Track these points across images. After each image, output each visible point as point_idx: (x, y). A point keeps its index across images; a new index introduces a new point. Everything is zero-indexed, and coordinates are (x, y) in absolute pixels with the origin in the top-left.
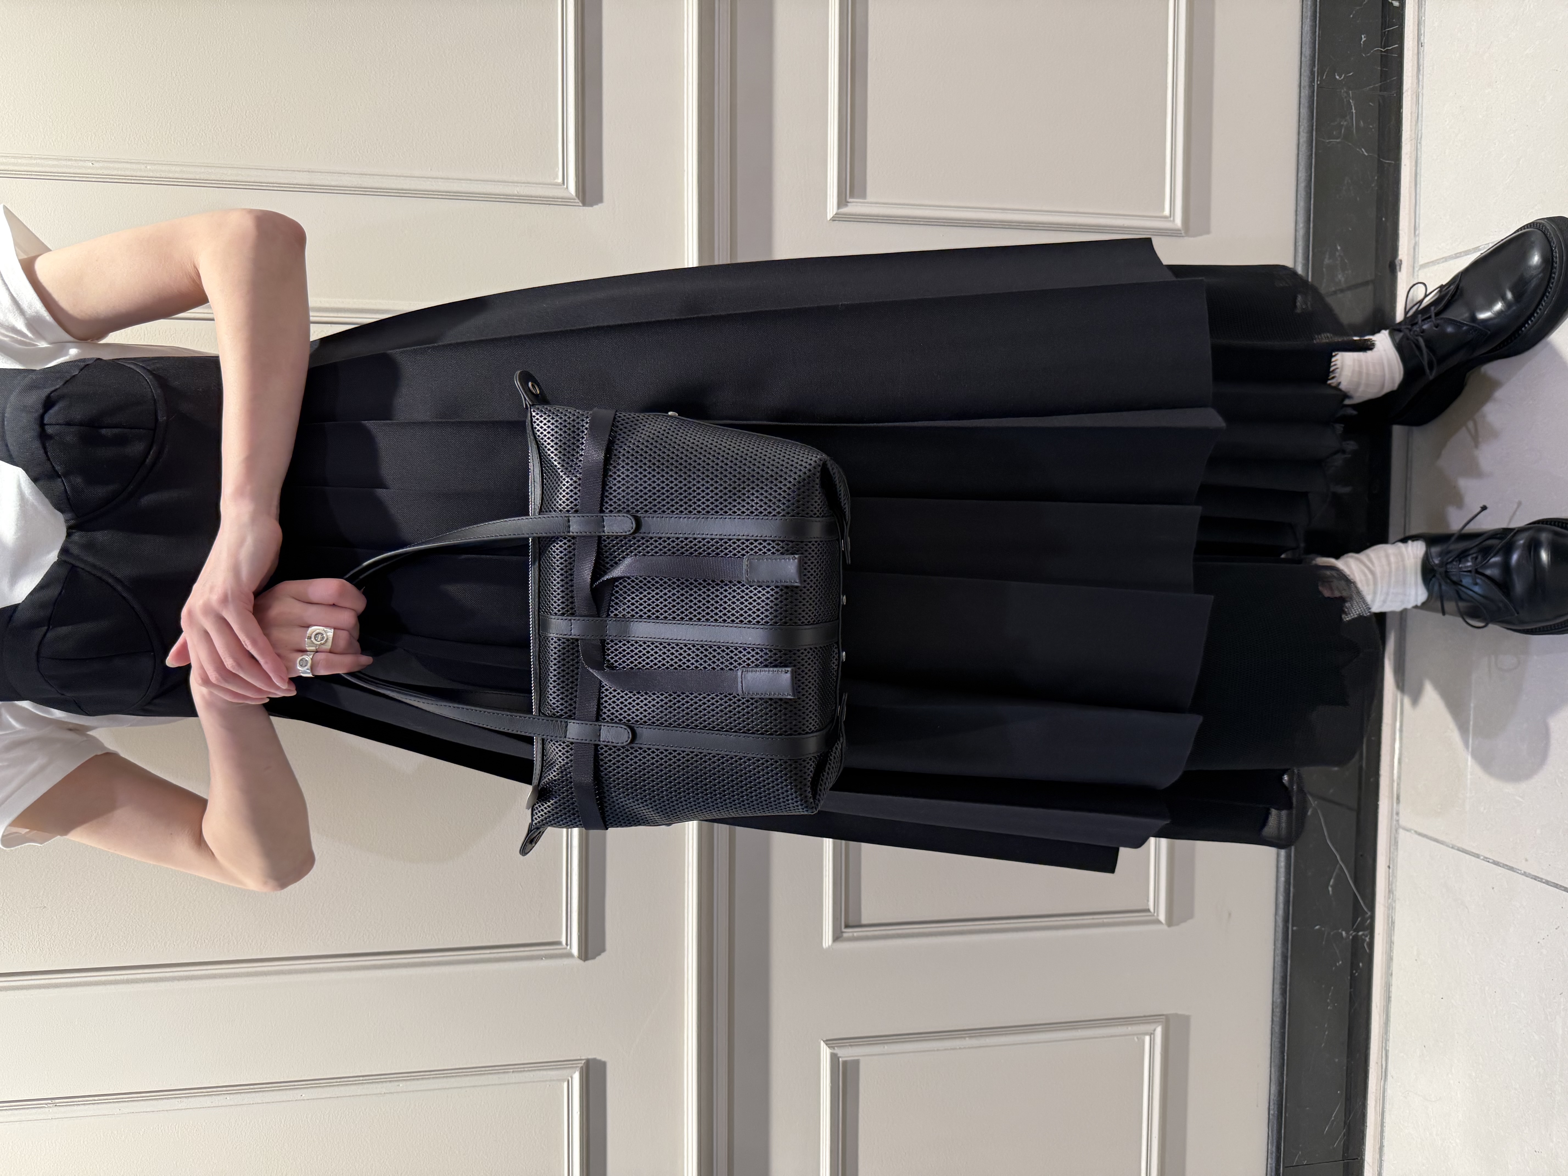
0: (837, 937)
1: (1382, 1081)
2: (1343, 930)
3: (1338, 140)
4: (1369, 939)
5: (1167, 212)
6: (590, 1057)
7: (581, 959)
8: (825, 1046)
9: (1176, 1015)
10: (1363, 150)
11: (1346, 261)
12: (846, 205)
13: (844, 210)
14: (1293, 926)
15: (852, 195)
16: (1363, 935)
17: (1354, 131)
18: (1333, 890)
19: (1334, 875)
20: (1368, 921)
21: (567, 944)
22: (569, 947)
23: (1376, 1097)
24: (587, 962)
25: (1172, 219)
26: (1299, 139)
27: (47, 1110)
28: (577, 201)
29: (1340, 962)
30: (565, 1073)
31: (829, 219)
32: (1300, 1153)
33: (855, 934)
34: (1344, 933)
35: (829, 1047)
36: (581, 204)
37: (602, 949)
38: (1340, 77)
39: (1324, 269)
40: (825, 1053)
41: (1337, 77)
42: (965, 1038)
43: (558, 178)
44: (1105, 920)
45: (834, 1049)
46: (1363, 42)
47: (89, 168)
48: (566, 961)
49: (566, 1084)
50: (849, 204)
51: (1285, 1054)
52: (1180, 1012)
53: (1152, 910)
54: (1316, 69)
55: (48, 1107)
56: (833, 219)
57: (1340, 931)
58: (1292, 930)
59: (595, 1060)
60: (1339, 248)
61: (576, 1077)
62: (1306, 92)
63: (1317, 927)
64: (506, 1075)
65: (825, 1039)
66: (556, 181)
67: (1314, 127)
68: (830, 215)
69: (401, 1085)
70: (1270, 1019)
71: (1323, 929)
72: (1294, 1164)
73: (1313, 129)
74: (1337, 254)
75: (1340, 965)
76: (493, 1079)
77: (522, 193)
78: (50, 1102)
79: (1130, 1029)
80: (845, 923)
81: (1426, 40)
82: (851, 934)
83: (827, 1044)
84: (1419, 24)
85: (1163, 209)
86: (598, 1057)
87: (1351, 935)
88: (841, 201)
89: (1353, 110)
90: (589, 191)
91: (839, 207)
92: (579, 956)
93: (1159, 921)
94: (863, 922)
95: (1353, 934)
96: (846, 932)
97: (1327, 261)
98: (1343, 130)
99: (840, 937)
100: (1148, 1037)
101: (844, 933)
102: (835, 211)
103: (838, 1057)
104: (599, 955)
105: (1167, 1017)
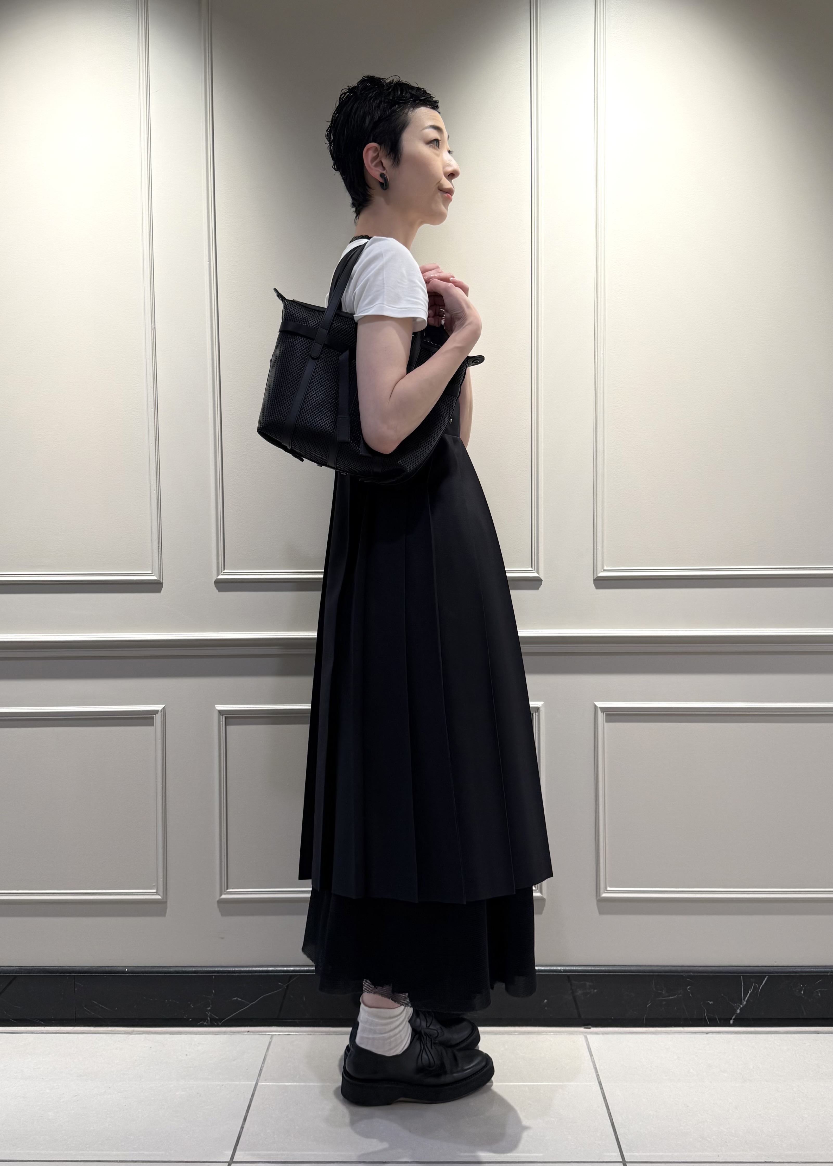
0: (221, 712)
1: (124, 1033)
2: (211, 1007)
3: (654, 989)
4: (205, 1025)
5: (609, 889)
6: (163, 584)
7: (216, 580)
8: (163, 707)
9: (166, 908)
11: (589, 995)
12: (602, 712)
13: (599, 710)
14: (215, 976)
15: (607, 715)
16: (208, 1020)
17: (660, 998)
18: (235, 1000)
19: (244, 1001)
21: (223, 573)
22: (222, 574)
23: (114, 1030)
24: (214, 583)
25: (606, 892)
26: (654, 966)
27: (150, 326)
28: (596, 577)
29: (192, 1007)
30: (157, 572)
31: (595, 703)
32: (82, 986)
33: (222, 722)
34: (210, 1008)
35: (162, 709)
36: (594, 578)
37: (220, 589)
38: (689, 989)
39: (583, 982)
40: (159, 707)
41: (688, 987)
42: (162, 784)
43: (607, 567)
44: (223, 863)
45: (161, 712)
46: (709, 1003)
48: (215, 573)
49: (151, 572)
50: (602, 713)
51: (141, 974)
52: (168, 911)
53: (228, 890)
54: (691, 974)
55: (151, 326)
56: (595, 705)
57: (211, 1006)
58: (213, 975)
59: (162, 587)
60: (595, 991)
61: (154, 578)
62: (679, 969)
63: (214, 992)
64: (157, 543)
65: (165, 707)
66: (605, 566)
67: (660, 974)
68: (596, 703)
69: (154, 491)
70: (161, 966)
71: (212, 995)
72: (76, 983)
74: (592, 990)
75: (191, 1007)
76: (155, 537)
77: (598, 550)
78: (154, 327)
79: (161, 880)
80: (228, 717)
81: (709, 1035)
82: (222, 720)
83: (163, 708)
84: (719, 1032)
85: (610, 887)
86: (163, 589)
87: (208, 1013)
88: (603, 710)
89: (671, 998)
90: (602, 583)
91: (601, 708)
92: (217, 579)
93: (221, 895)
94: (228, 727)
95: (208, 1014)
96: (223, 717)
97: (588, 984)
98: (659, 991)
99: (220, 714)
100: (155, 891)
101: (222, 716)
102: (598, 706)
103: (156, 715)
104: (217, 589)
105: (166, 902)
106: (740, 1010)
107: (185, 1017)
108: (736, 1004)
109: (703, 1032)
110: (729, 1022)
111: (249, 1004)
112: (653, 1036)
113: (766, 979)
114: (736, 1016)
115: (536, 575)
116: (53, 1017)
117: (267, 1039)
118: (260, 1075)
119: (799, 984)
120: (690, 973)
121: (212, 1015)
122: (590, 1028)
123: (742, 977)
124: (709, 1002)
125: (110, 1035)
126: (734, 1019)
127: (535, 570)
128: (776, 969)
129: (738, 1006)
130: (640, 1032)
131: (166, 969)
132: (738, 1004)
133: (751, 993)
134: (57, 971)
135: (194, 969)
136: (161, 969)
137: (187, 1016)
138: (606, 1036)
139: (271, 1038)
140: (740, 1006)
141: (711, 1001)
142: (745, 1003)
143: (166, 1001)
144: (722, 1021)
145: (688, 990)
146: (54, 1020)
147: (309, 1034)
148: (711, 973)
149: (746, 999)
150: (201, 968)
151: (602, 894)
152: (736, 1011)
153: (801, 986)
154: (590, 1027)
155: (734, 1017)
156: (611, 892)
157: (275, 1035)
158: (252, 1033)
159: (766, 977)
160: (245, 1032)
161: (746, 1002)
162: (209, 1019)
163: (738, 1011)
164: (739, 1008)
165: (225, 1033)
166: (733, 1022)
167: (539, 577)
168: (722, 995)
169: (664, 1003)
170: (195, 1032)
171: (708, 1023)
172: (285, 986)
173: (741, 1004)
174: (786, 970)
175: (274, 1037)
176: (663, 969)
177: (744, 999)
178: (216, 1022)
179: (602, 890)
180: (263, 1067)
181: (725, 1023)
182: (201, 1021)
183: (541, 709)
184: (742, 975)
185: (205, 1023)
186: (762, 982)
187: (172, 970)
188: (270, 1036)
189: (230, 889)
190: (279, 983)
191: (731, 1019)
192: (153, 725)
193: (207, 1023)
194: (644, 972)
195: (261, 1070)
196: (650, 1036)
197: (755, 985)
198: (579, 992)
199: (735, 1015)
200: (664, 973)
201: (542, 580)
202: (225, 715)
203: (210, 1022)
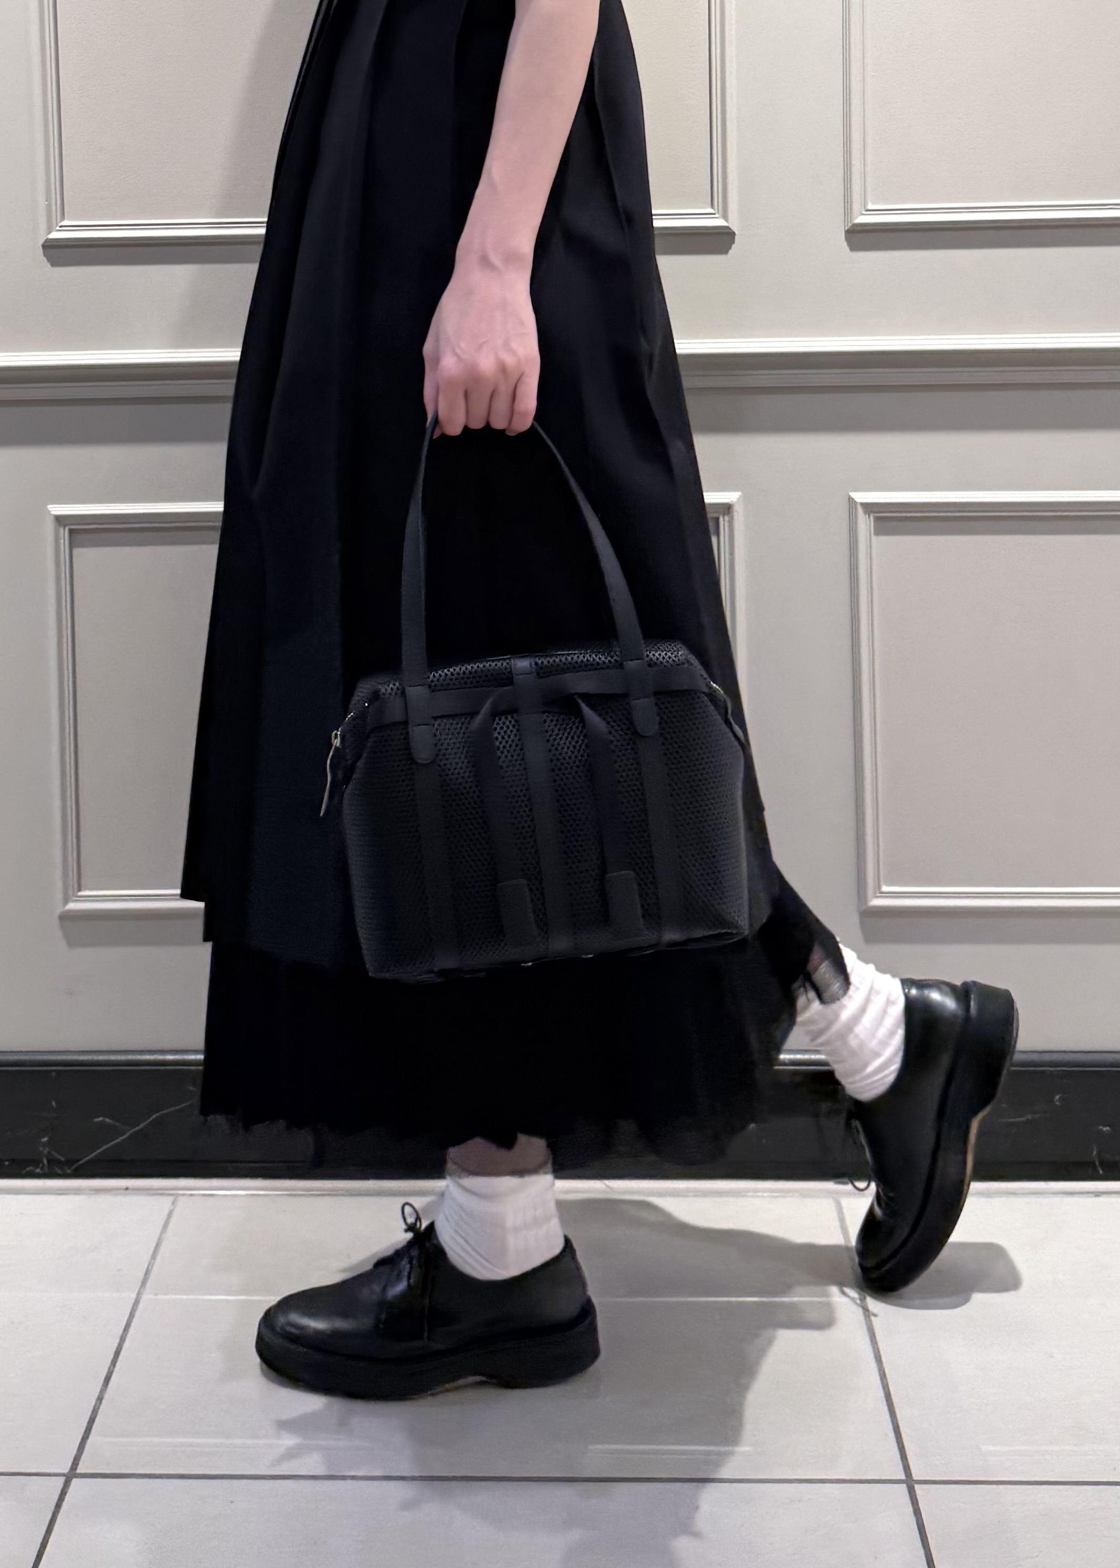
0: (60, 520)
2: (49, 1137)
4: (38, 1174)
5: (885, 888)
7: (45, 242)
12: (865, 513)
13: (860, 510)
14: (58, 1072)
15: (877, 519)
16: (44, 1165)
17: (1003, 1120)
18: (98, 1123)
19: (117, 1124)
21: (61, 227)
22: (58, 228)
24: (41, 248)
25: (879, 894)
28: (850, 226)
29: (10, 1136)
31: (851, 494)
33: (63, 541)
34: (46, 1139)
36: (846, 229)
37: (54, 262)
38: (1056, 1101)
41: (1057, 1097)
43: (875, 204)
44: (70, 836)
46: (1101, 1130)
48: (43, 227)
50: (867, 516)
53: (80, 893)
54: (1065, 1068)
56: (850, 499)
57: (49, 1134)
58: (52, 1071)
62: (1038, 1057)
63: (54, 1105)
66: (871, 203)
68: (853, 495)
71: (52, 1112)
75: (7, 1136)
77: (853, 169)
80: (75, 529)
81: (1102, 1199)
82: (62, 535)
85: (888, 885)
87: (44, 1149)
88: (869, 508)
89: (1021, 1119)
90: (864, 237)
91: (865, 506)
92: (47, 239)
93: (66, 904)
94: (76, 550)
95: (45, 1152)
96: (64, 530)
99: (60, 524)
101: (61, 528)
102: (858, 500)
104: (48, 260)
109: (1088, 1193)
111: (128, 1132)
115: (720, 222)
117: (166, 1202)
120: (1062, 1067)
121: (54, 1153)
122: (847, 1183)
124: (1102, 1127)
127: (721, 212)
135: (12, 1058)
139: (175, 1200)
141: (1105, 1126)
150: (28, 1055)
151: (871, 901)
154: (847, 1180)
156: (891, 896)
157: (183, 1195)
158: (135, 1190)
160: (122, 1188)
162: (45, 1161)
165: (78, 1191)
167: (728, 228)
169: (1013, 1129)
170: (16, 1190)
171: (1101, 1172)
175: (182, 1202)
178: (60, 1169)
179: (870, 892)
182: (30, 1166)
183: (736, 508)
185: (38, 1171)
188: (172, 1198)
189: (85, 889)
190: (188, 1087)
193: (42, 1169)
201: (734, 233)
202: (70, 525)
203: (49, 1168)
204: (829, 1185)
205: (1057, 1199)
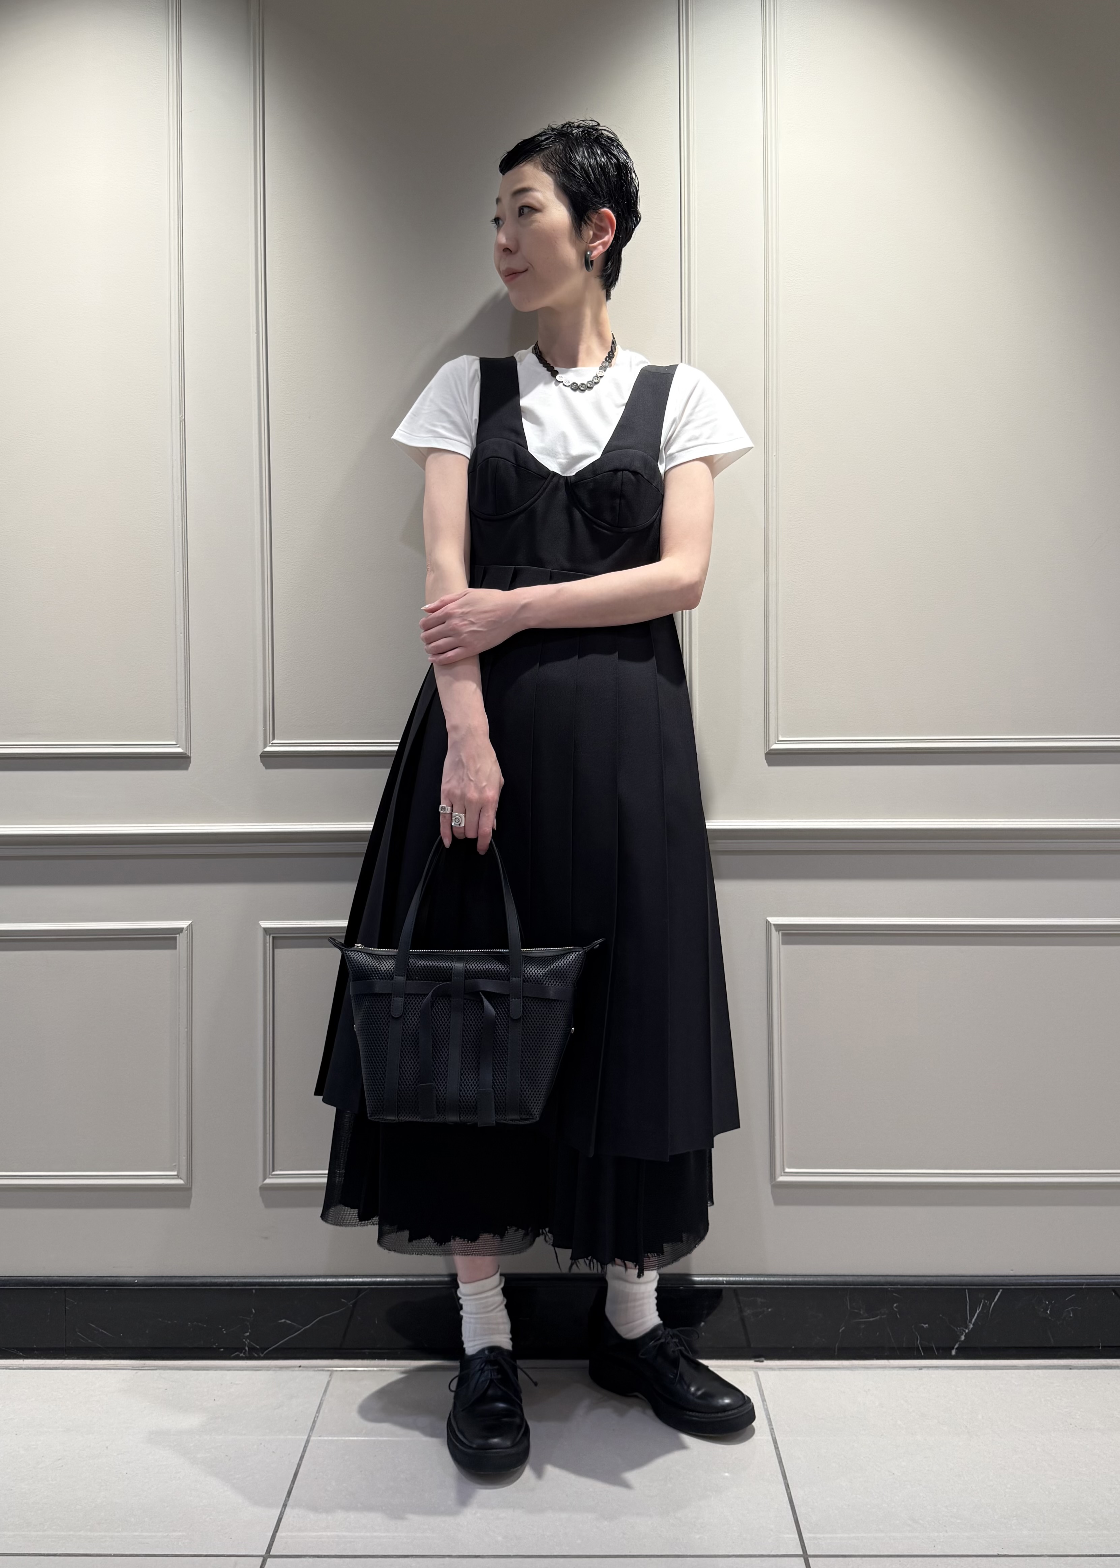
0: (267, 931)
1: (131, 1368)
2: (250, 1333)
3: (849, 1307)
4: (242, 1357)
5: (787, 1170)
6: (192, 759)
9: (191, 1197)
10: (843, 1328)
11: (761, 1316)
12: (776, 931)
13: (773, 928)
14: (256, 1289)
15: (783, 934)
16: (246, 1350)
17: (857, 1320)
18: (282, 1323)
19: (294, 1324)
20: (256, 1355)
21: (272, 744)
22: (270, 745)
23: (118, 1364)
24: (259, 757)
25: (783, 1174)
26: (848, 1276)
28: (768, 750)
29: (225, 1332)
30: (182, 742)
31: (768, 918)
32: (75, 1303)
33: (268, 944)
34: (248, 1334)
35: (188, 926)
36: (765, 752)
37: (267, 766)
38: (896, 1307)
39: (753, 1298)
40: (184, 924)
41: (895, 1305)
42: (187, 1028)
43: (782, 737)
44: (268, 1135)
45: (187, 930)
47: (772, 453)
48: (261, 743)
49: (174, 743)
50: (778, 932)
51: (156, 1287)
52: (193, 1200)
53: (274, 1173)
54: (899, 1287)
55: (180, 418)
56: (767, 921)
57: (250, 1331)
58: (253, 1289)
59: (190, 762)
60: (770, 1310)
61: (180, 750)
62: (882, 1280)
63: (254, 1311)
64: (184, 703)
65: (193, 924)
66: (780, 736)
67: (856, 1287)
68: (769, 919)
69: (181, 635)
70: (182, 1275)
71: (252, 1316)
72: (67, 1299)
73: (855, 1285)
74: (765, 1309)
75: (223, 1331)
76: (182, 695)
77: (770, 715)
78: (183, 418)
79: (184, 1159)
80: (276, 937)
81: (924, 1371)
82: (268, 941)
83: (189, 925)
84: (937, 1367)
85: (789, 1168)
86: (191, 765)
87: (246, 1340)
88: (779, 927)
89: (871, 1319)
90: (775, 758)
91: (776, 926)
92: (263, 752)
93: (264, 1179)
94: (276, 951)
95: (246, 1342)
96: (270, 937)
97: (759, 1300)
98: (856, 1311)
99: (266, 934)
100: (175, 1173)
101: (268, 936)
102: (772, 922)
103: (179, 934)
104: (264, 765)
105: (190, 1189)
106: (965, 1336)
107: (215, 1346)
108: (960, 1327)
109: (915, 1367)
110: (951, 1353)
111: (302, 1328)
112: (849, 1372)
113: (999, 1293)
114: (959, 1345)
116: (35, 1346)
117: (324, 1377)
118: (312, 1429)
119: (1044, 1301)
120: (897, 1285)
121: (252, 1343)
122: (762, 1361)
123: (967, 1290)
124: (922, 1325)
125: (112, 1371)
126: (957, 1349)
128: (1013, 1280)
129: (962, 1331)
130: (830, 1367)
131: (190, 1281)
132: (962, 1328)
133: (979, 1312)
134: (42, 1283)
135: (227, 1281)
136: (183, 1280)
137: (217, 1344)
138: (784, 1372)
139: (330, 1375)
140: (965, 1331)
141: (925, 1324)
142: (971, 1326)
143: (189, 1323)
144: (941, 1351)
145: (895, 1309)
146: (37, 1349)
147: (381, 1370)
148: (926, 1285)
149: (973, 1320)
150: (237, 1279)
151: (778, 1178)
152: (960, 1337)
153: (1047, 1302)
154: (763, 1359)
155: (957, 1346)
156: (790, 1175)
157: (336, 1371)
158: (305, 1369)
159: (999, 1291)
160: (296, 1367)
161: (973, 1325)
162: (247, 1348)
163: (963, 1338)
164: (964, 1334)
165: (268, 1368)
166: (956, 1353)
168: (941, 1315)
169: (863, 1326)
170: (228, 1367)
171: (922, 1354)
172: (350, 1305)
173: (966, 1328)
174: (1026, 1281)
175: (334, 1375)
176: (861, 1279)
177: (970, 1322)
178: (256, 1353)
179: (778, 1171)
180: (318, 1417)
181: (944, 1354)
182: (236, 1352)
184: (968, 1289)
185: (242, 1355)
186: (994, 1299)
187: (198, 1281)
188: (329, 1373)
189: (277, 1171)
190: (343, 1300)
191: (953, 1348)
192: (175, 948)
193: (244, 1354)
194: (835, 1284)
195: (314, 1422)
196: (843, 1372)
197: (985, 1301)
198: (748, 1312)
199: (958, 1343)
200: (862, 1285)
202: (273, 934)
203: (249, 1353)
204: (751, 1363)
205: (895, 1372)
